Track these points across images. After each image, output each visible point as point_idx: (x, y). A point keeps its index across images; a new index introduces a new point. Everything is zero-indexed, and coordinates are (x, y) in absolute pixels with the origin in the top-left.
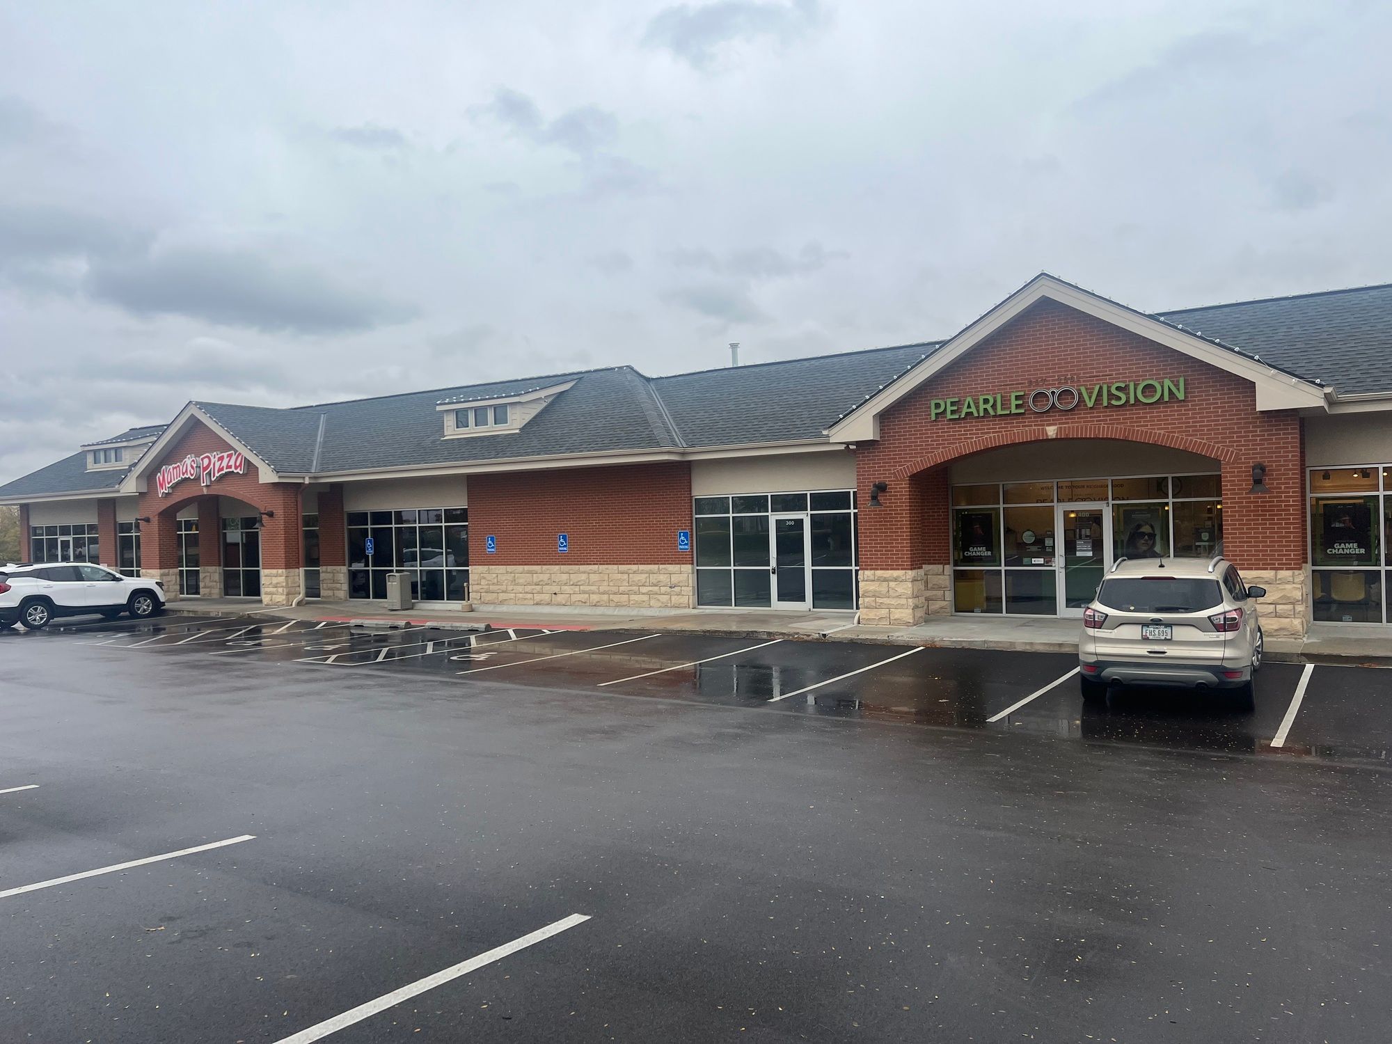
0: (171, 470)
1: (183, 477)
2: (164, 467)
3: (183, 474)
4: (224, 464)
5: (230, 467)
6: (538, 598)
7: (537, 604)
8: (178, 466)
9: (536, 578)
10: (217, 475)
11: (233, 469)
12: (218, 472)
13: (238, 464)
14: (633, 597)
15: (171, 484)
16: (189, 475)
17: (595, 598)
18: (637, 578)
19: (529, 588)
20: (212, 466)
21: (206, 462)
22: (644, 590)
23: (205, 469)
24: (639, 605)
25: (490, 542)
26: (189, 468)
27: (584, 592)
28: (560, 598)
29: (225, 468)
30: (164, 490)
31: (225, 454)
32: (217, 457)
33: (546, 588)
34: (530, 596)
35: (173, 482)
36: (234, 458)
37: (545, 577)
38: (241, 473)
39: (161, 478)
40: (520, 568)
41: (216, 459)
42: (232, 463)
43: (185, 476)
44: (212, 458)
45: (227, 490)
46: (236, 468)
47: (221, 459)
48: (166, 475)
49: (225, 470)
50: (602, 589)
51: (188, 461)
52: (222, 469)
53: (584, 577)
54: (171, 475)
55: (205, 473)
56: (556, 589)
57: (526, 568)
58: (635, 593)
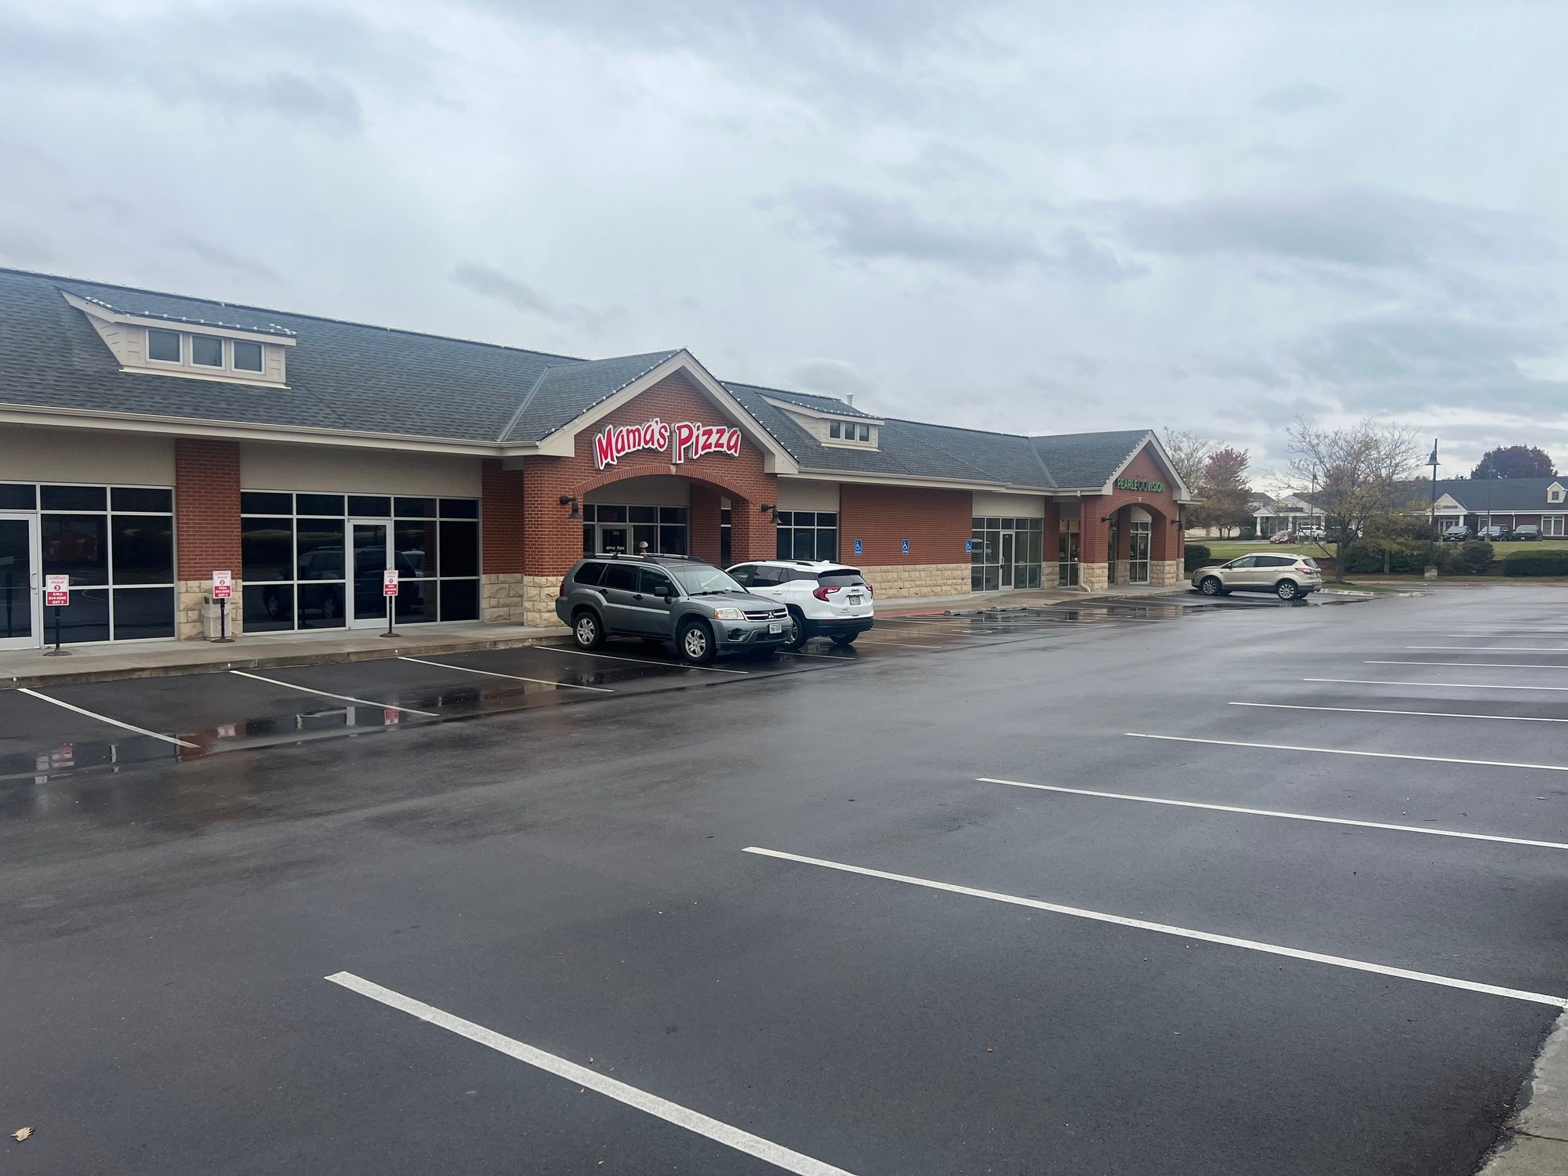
0: (624, 433)
1: (646, 447)
2: (611, 426)
3: (646, 443)
4: (713, 439)
5: (722, 446)
6: (891, 592)
7: (889, 598)
8: (638, 430)
9: (891, 576)
10: (701, 452)
11: (725, 449)
12: (702, 450)
13: (732, 444)
14: (944, 588)
15: (622, 453)
16: (656, 445)
17: (925, 590)
18: (947, 573)
19: (884, 585)
20: (694, 439)
21: (685, 433)
22: (949, 582)
23: (682, 442)
24: (946, 594)
25: (858, 545)
26: (657, 436)
27: (917, 586)
28: (904, 592)
29: (713, 446)
30: (609, 459)
31: (715, 429)
32: (702, 429)
33: (896, 584)
34: (884, 591)
35: (627, 451)
36: (726, 436)
37: (895, 575)
38: (737, 455)
39: (604, 442)
40: (878, 568)
41: (701, 432)
42: (724, 440)
43: (650, 445)
44: (695, 430)
45: (713, 474)
46: (729, 448)
47: (709, 433)
48: (614, 440)
49: (713, 449)
50: (928, 583)
51: (656, 426)
52: (710, 446)
53: (917, 574)
54: (625, 440)
55: (683, 447)
56: (901, 584)
57: (883, 567)
58: (945, 585)
